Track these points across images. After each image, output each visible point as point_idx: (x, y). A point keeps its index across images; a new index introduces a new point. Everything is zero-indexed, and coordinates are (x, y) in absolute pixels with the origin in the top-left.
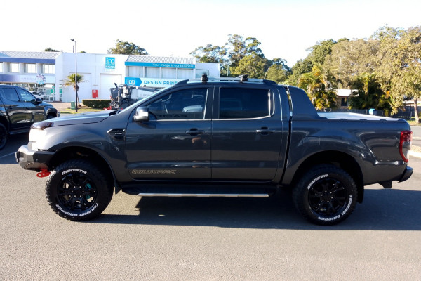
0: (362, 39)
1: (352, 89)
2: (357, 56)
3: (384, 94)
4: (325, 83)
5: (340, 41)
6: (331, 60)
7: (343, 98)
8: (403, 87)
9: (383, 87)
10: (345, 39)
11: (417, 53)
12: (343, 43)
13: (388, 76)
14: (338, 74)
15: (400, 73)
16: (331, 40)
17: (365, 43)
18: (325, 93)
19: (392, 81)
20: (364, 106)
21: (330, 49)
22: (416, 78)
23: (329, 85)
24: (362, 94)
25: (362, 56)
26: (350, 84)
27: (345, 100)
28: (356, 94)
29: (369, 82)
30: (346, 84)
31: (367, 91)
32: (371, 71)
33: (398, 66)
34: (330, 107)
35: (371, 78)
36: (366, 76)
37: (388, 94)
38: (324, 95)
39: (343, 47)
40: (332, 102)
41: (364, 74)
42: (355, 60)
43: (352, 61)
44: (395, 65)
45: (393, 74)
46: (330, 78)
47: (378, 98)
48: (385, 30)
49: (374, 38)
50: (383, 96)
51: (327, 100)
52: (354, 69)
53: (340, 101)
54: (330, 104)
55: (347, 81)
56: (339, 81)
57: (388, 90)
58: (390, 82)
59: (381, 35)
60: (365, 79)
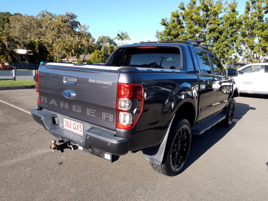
0: (32, 16)
1: (27, 49)
2: (29, 27)
3: (49, 53)
4: (6, 43)
5: (16, 14)
6: (9, 27)
7: (22, 55)
8: (60, 50)
9: (48, 49)
10: (19, 14)
11: (66, 29)
12: (17, 16)
13: (51, 42)
14: (16, 37)
15: (57, 40)
16: (8, 13)
17: (34, 19)
18: (7, 51)
19: (53, 45)
20: (37, 61)
21: (8, 19)
22: (67, 45)
23: (9, 45)
24: (34, 53)
25: (32, 28)
26: (25, 45)
27: (24, 57)
28: (31, 53)
29: (39, 45)
30: (22, 46)
31: (38, 51)
32: (40, 38)
33: (56, 36)
34: (12, 62)
35: (40, 42)
36: (36, 41)
37: (52, 54)
38: (6, 52)
39: (18, 20)
40: (13, 57)
41: (35, 39)
42: (28, 30)
43: (26, 31)
44: (54, 35)
45: (53, 41)
46: (9, 39)
47: (46, 56)
48: (45, 13)
49: (39, 17)
50: (48, 55)
51: (9, 57)
52: (28, 36)
53: (20, 58)
54: (11, 59)
55: (23, 44)
56: (17, 43)
57: (51, 51)
58: (52, 46)
59: (43, 16)
60: (36, 43)
